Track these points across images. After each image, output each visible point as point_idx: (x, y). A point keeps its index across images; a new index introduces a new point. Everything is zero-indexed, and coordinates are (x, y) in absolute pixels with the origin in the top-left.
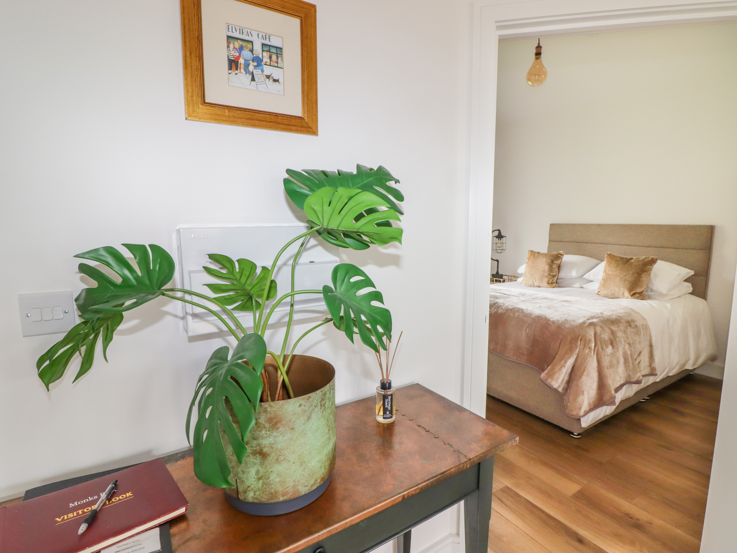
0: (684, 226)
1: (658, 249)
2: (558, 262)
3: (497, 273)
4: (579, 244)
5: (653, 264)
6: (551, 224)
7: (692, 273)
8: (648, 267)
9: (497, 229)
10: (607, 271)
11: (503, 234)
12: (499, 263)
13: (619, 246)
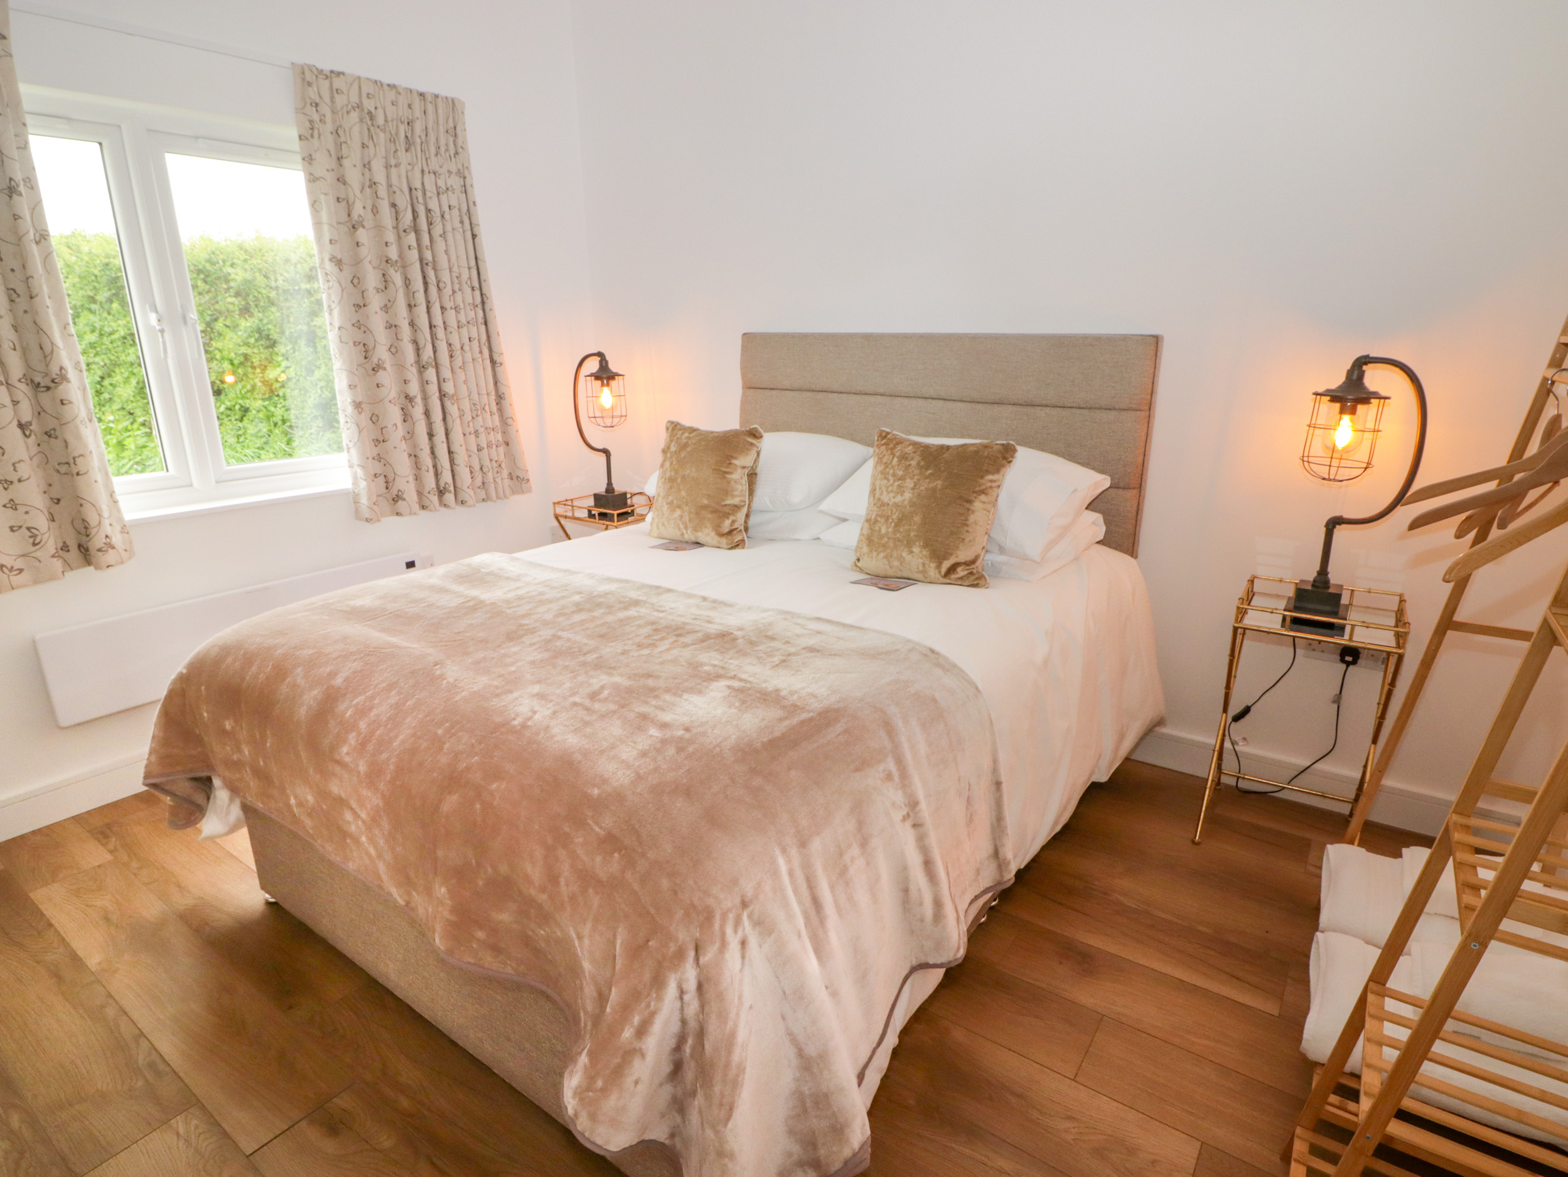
0: (1085, 337)
1: (1019, 408)
2: (746, 460)
3: (610, 488)
4: (820, 396)
5: (1003, 466)
6: (744, 334)
7: (1104, 481)
8: (990, 477)
9: (596, 351)
10: (878, 492)
11: (613, 367)
12: (612, 457)
13: (921, 402)
